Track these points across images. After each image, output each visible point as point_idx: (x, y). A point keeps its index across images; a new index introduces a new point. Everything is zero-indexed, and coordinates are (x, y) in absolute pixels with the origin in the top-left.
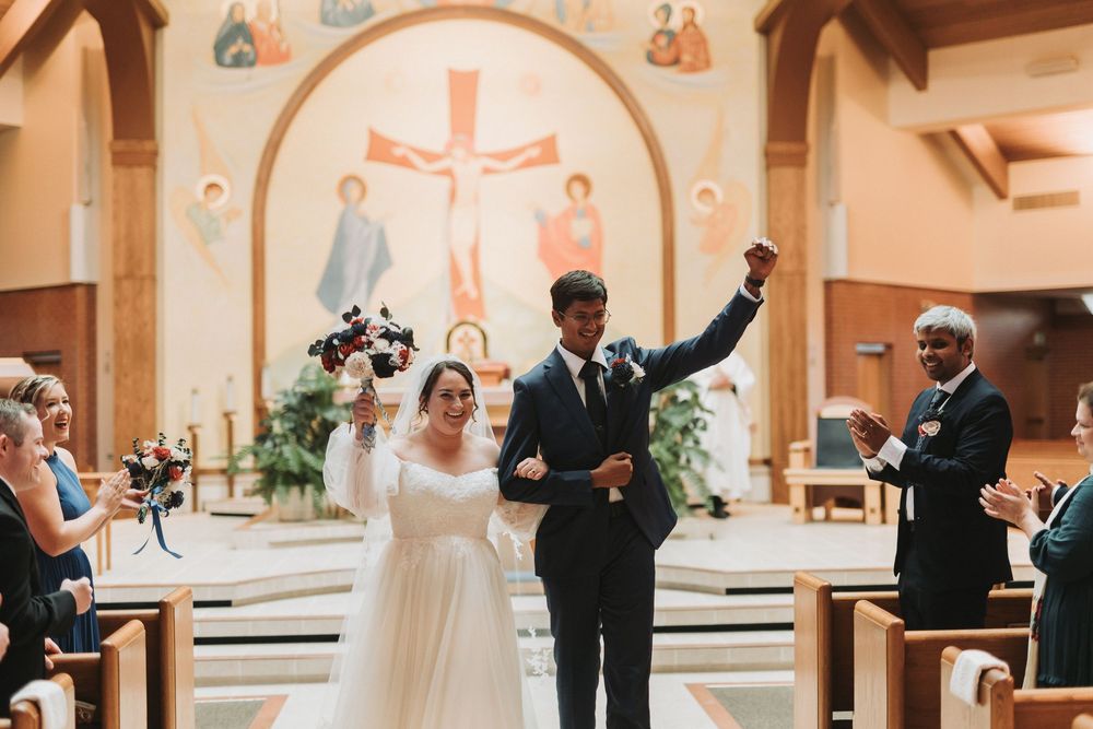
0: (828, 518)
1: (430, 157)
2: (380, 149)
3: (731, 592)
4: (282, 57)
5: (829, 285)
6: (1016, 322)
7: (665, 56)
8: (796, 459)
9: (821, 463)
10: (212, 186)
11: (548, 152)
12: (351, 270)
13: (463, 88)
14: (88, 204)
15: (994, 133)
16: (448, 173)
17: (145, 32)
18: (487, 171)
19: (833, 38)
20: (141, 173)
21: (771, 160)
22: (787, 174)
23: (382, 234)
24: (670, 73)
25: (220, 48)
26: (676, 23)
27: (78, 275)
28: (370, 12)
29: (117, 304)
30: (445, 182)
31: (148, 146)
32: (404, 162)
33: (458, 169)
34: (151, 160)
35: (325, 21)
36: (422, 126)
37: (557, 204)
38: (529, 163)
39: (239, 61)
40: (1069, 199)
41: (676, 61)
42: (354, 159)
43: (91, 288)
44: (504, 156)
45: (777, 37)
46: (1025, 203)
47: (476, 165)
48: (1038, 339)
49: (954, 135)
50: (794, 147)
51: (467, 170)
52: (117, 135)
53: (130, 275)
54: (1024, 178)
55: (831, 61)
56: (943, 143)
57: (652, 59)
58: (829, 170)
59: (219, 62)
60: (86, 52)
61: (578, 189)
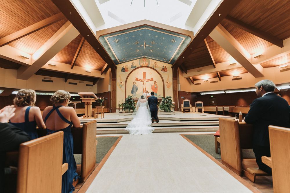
0: (185, 113)
1: (141, 80)
2: (137, 79)
3: (181, 121)
4: (128, 71)
5: (179, 91)
6: (195, 95)
7: (163, 70)
8: (182, 106)
9: (184, 107)
10: (121, 82)
11: (152, 79)
12: (134, 90)
13: (144, 74)
14: (110, 84)
15: (192, 78)
16: (143, 81)
17: (115, 69)
18: (147, 81)
19: (179, 69)
20: (115, 81)
21: (173, 79)
22: (175, 81)
23: (137, 87)
24: (164, 72)
25: (122, 70)
26: (164, 67)
27: (109, 91)
28: (136, 67)
29: (112, 93)
30: (143, 82)
31: (115, 79)
32: (139, 81)
33: (144, 81)
34: (116, 80)
35: (131, 68)
36: (141, 77)
37: (153, 84)
38: (151, 81)
39: (124, 71)
40: (200, 84)
41: (164, 71)
42: (134, 80)
43: (110, 92)
44: (148, 80)
45: (174, 69)
46: (196, 84)
47: (146, 81)
48: (196, 97)
49: (189, 78)
50: (175, 78)
51: (145, 81)
52: (112, 78)
53: (114, 91)
54: (196, 82)
55: (178, 71)
56: (188, 79)
57: (162, 71)
58: (179, 81)
59: (122, 71)
60: (110, 71)
61: (155, 83)
